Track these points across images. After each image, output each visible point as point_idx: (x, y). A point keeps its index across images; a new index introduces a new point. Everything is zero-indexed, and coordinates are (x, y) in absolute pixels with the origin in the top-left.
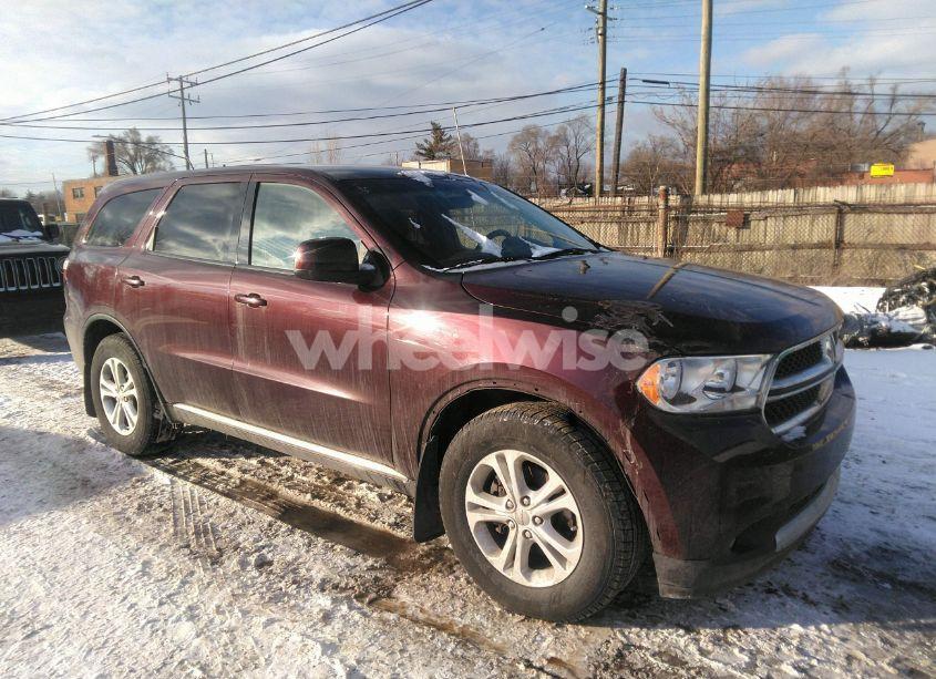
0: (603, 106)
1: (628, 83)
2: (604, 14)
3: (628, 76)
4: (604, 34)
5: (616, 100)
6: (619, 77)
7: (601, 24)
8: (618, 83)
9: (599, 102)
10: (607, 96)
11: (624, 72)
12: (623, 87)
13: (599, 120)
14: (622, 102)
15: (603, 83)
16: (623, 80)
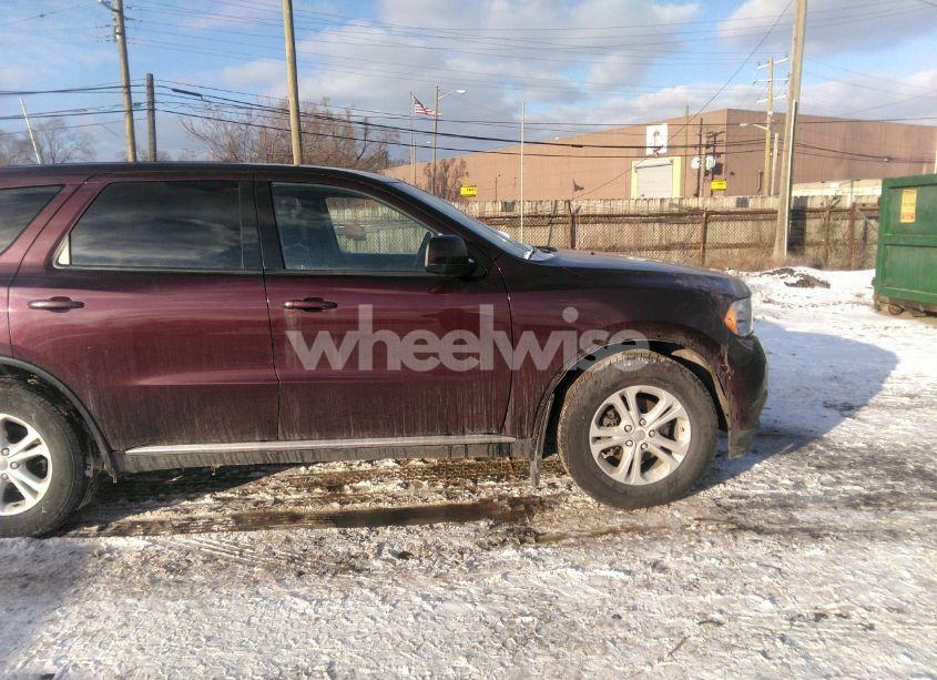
0: (130, 112)
1: (156, 90)
2: (120, 12)
3: (155, 83)
4: (123, 34)
5: (145, 106)
6: (145, 82)
7: (118, 23)
8: (145, 89)
9: (126, 108)
10: (134, 101)
11: (151, 78)
12: (152, 94)
13: (127, 127)
14: (152, 111)
15: (128, 86)
16: (151, 86)
